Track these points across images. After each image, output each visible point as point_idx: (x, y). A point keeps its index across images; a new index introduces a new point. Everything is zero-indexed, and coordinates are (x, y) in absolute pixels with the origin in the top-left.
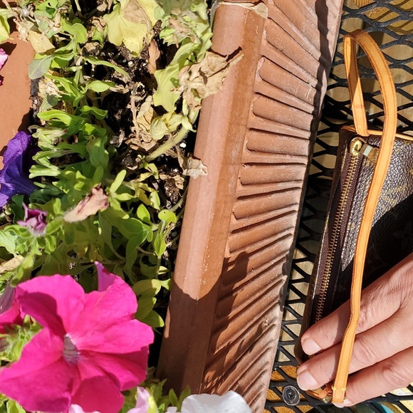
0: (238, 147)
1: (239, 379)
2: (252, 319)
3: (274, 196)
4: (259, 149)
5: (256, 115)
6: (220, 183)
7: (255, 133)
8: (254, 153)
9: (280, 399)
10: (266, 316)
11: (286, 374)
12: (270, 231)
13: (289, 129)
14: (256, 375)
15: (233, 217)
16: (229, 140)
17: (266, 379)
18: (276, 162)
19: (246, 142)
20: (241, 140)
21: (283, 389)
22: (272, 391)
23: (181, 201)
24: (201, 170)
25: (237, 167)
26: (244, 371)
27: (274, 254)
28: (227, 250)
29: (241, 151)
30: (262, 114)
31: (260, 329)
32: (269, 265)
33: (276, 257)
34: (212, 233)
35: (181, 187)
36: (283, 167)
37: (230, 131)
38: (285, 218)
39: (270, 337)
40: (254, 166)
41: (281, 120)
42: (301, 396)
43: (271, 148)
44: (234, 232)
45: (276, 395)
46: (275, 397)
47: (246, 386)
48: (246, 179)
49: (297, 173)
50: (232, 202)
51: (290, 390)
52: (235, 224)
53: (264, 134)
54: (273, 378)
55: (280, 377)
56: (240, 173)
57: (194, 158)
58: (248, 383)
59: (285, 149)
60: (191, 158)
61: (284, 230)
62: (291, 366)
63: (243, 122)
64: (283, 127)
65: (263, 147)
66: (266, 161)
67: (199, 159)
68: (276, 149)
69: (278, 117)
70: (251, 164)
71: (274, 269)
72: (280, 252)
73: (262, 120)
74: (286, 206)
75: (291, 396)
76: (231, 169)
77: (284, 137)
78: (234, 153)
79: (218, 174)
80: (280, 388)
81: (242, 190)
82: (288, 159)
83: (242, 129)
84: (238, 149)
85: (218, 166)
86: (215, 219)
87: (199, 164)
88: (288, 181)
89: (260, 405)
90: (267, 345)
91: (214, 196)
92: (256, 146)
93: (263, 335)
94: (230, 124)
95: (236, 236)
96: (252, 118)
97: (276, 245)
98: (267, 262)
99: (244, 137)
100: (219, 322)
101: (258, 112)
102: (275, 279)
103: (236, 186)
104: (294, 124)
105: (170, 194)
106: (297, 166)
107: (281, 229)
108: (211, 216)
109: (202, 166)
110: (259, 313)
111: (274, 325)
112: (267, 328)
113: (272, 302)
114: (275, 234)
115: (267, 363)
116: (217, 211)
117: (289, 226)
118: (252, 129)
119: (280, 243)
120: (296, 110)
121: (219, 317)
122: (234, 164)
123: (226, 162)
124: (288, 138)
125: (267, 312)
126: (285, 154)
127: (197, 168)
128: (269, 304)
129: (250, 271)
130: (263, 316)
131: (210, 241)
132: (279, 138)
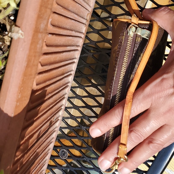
0: (45, 22)
1: (37, 149)
2: (47, 119)
3: (64, 54)
4: (58, 26)
5: (58, 4)
6: (32, 44)
7: (56, 15)
8: (55, 27)
9: (58, 155)
10: (54, 116)
11: (62, 143)
12: (61, 73)
13: (76, 16)
14: (47, 145)
15: (39, 65)
16: (40, 17)
17: (52, 146)
18: (67, 34)
19: (50, 20)
20: (47, 18)
21: (60, 150)
22: (54, 151)
23: (7, 53)
24: (20, 34)
25: (44, 35)
26: (40, 145)
27: (62, 84)
28: (35, 84)
29: (47, 25)
30: (62, 4)
31: (51, 123)
32: (59, 90)
33: (63, 86)
34: (25, 75)
35: (8, 43)
36: (71, 38)
37: (40, 11)
38: (69, 66)
39: (56, 126)
40: (54, 36)
41: (72, 10)
42: (68, 154)
43: (65, 26)
44: (40, 73)
45: (56, 153)
46: (55, 154)
47: (41, 152)
48: (49, 42)
49: (78, 42)
50: (39, 56)
51: (63, 151)
52: (41, 68)
53: (61, 17)
54: (56, 145)
55: (59, 144)
56: (45, 38)
57: (16, 26)
58: (41, 150)
59: (72, 28)
60: (14, 26)
61: (68, 72)
62: (65, 140)
63: (49, 6)
64: (73, 14)
65: (61, 24)
66: (61, 33)
67: (19, 27)
68: (68, 27)
69: (70, 8)
70: (53, 34)
71: (61, 92)
72: (65, 83)
73: (61, 8)
74: (70, 59)
75: (64, 154)
76: (40, 35)
77: (73, 21)
78: (42, 26)
79: (30, 38)
80: (58, 150)
81: (46, 49)
82: (74, 33)
83: (49, 11)
84: (45, 24)
85: (31, 33)
86: (28, 66)
87: (19, 30)
88: (73, 46)
89: (48, 158)
90: (54, 130)
91: (27, 52)
92: (56, 24)
93: (52, 125)
94: (41, 6)
95: (41, 76)
96: (55, 5)
97: (63, 80)
98: (58, 89)
99: (49, 16)
100: (27, 124)
101: (59, 3)
102: (61, 97)
103: (42, 47)
104: (78, 14)
105: (3, 47)
106: (78, 38)
107: (66, 71)
108: (25, 64)
109: (20, 31)
110: (51, 115)
111: (58, 120)
112: (54, 122)
113: (58, 109)
114: (63, 74)
115: (53, 138)
116: (29, 61)
117: (71, 70)
118: (55, 13)
119: (65, 79)
120: (80, 6)
121: (27, 121)
122: (42, 33)
123: (37, 31)
124: (75, 21)
125: (55, 114)
126: (72, 30)
127: (17, 32)
128: (57, 110)
129: (48, 95)
130: (53, 116)
131: (23, 80)
132: (70, 20)
